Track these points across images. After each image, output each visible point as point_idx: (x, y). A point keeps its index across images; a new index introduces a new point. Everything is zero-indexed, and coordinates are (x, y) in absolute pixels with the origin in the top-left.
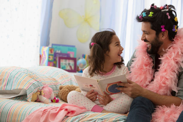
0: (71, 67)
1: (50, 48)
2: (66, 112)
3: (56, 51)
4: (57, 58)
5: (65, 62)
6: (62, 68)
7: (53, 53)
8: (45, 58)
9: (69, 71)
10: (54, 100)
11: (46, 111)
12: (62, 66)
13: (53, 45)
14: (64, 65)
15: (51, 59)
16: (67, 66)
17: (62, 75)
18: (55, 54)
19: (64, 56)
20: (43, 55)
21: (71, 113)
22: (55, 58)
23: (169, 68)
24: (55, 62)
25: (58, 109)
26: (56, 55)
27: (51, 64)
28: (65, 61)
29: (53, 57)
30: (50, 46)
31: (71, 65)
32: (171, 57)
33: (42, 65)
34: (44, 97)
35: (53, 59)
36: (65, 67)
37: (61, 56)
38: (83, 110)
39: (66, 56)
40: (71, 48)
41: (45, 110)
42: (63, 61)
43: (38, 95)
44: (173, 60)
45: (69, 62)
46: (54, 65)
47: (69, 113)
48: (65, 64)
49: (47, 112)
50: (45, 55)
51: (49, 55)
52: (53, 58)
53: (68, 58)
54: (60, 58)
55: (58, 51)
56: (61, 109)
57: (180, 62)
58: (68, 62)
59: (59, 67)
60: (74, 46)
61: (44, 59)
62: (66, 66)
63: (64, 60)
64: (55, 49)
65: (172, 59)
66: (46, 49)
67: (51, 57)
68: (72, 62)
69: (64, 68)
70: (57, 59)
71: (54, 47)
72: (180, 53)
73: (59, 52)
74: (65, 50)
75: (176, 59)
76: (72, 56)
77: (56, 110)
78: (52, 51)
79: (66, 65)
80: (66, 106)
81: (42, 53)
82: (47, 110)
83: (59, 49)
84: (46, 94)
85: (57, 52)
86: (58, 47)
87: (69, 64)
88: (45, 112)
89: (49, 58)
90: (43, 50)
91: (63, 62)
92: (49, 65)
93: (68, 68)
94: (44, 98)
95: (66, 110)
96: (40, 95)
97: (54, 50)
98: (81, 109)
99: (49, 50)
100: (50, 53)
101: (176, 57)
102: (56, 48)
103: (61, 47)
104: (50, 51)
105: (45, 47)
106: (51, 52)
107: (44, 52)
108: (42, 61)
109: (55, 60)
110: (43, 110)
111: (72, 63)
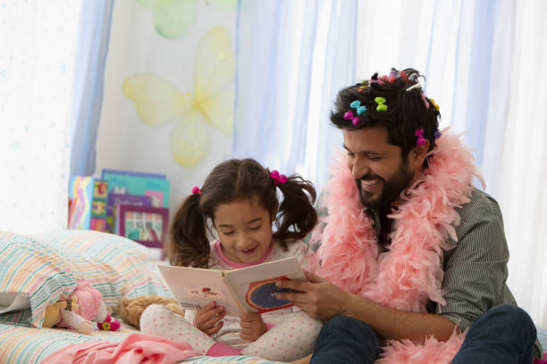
0: (153, 233)
1: (96, 180)
2: (139, 357)
3: (113, 190)
4: (116, 208)
5: (139, 221)
6: (130, 237)
7: (105, 196)
8: (83, 207)
9: (147, 244)
10: (106, 323)
11: (82, 354)
12: (128, 229)
13: (104, 171)
14: (135, 227)
15: (100, 210)
16: (143, 231)
17: (131, 254)
18: (112, 198)
19: (135, 204)
20: (78, 201)
21: (153, 359)
22: (111, 208)
23: (418, 241)
24: (109, 220)
25: (116, 350)
26: (114, 202)
27: (100, 224)
28: (137, 218)
29: (104, 204)
30: (98, 175)
31: (154, 228)
32: (419, 213)
33: (74, 228)
34: (78, 316)
35: (104, 212)
36: (138, 234)
37: (126, 203)
38: (185, 352)
39: (140, 204)
40: (155, 181)
41: (80, 352)
42: (132, 217)
43: (63, 311)
44: (426, 219)
45: (149, 221)
46: (109, 229)
47: (145, 359)
48: (138, 224)
49: (86, 357)
50: (82, 200)
51: (95, 199)
52: (104, 208)
53: (146, 207)
54: (124, 209)
55: (120, 188)
56: (124, 350)
57: (445, 225)
58: (145, 218)
59: (122, 233)
60: (162, 177)
61: (81, 210)
62: (140, 231)
63: (135, 214)
64: (112, 185)
65: (423, 217)
66: (86, 184)
67: (99, 205)
68: (157, 219)
69: (136, 237)
70: (117, 212)
71: (107, 177)
72: (445, 201)
73: (123, 191)
74: (138, 188)
75: (435, 216)
76: (156, 203)
77: (111, 352)
78: (103, 188)
79: (142, 227)
80: (140, 340)
81: (75, 195)
82: (86, 352)
83: (122, 183)
84: (83, 308)
85: (117, 191)
86: (119, 178)
87: (149, 225)
88: (80, 355)
89: (94, 207)
90: (79, 185)
91: (132, 220)
92: (93, 227)
93: (147, 236)
94: (76, 319)
95: (140, 351)
96: (66, 309)
97: (107, 186)
98: (179, 350)
99: (94, 186)
100: (97, 195)
101: (435, 211)
102: (114, 180)
103: (127, 178)
104: (97, 189)
105: (82, 179)
106: (100, 191)
107: (80, 192)
108: (74, 216)
109: (110, 213)
110: (74, 350)
111: (156, 221)
